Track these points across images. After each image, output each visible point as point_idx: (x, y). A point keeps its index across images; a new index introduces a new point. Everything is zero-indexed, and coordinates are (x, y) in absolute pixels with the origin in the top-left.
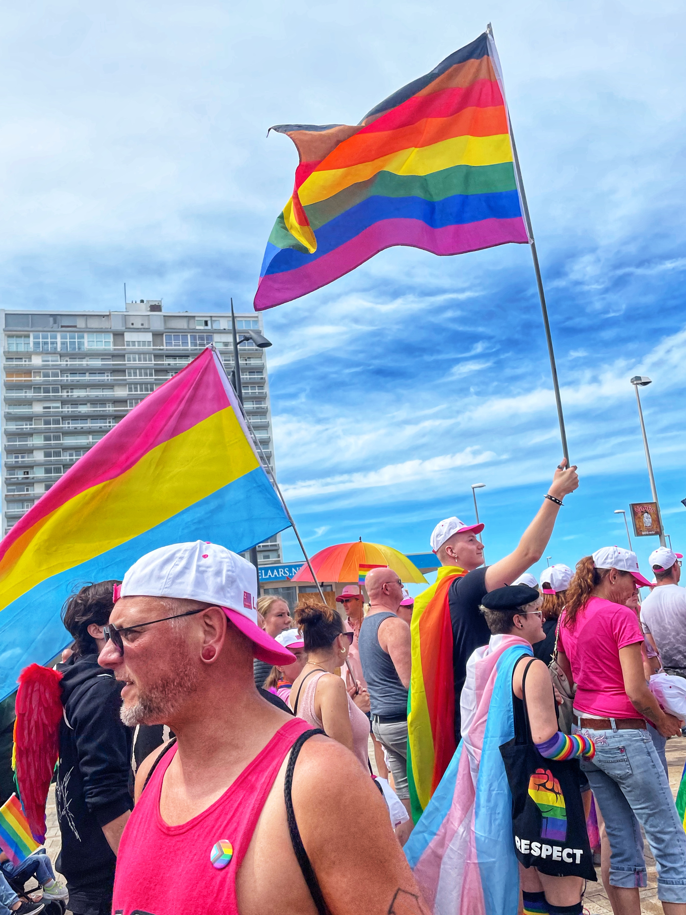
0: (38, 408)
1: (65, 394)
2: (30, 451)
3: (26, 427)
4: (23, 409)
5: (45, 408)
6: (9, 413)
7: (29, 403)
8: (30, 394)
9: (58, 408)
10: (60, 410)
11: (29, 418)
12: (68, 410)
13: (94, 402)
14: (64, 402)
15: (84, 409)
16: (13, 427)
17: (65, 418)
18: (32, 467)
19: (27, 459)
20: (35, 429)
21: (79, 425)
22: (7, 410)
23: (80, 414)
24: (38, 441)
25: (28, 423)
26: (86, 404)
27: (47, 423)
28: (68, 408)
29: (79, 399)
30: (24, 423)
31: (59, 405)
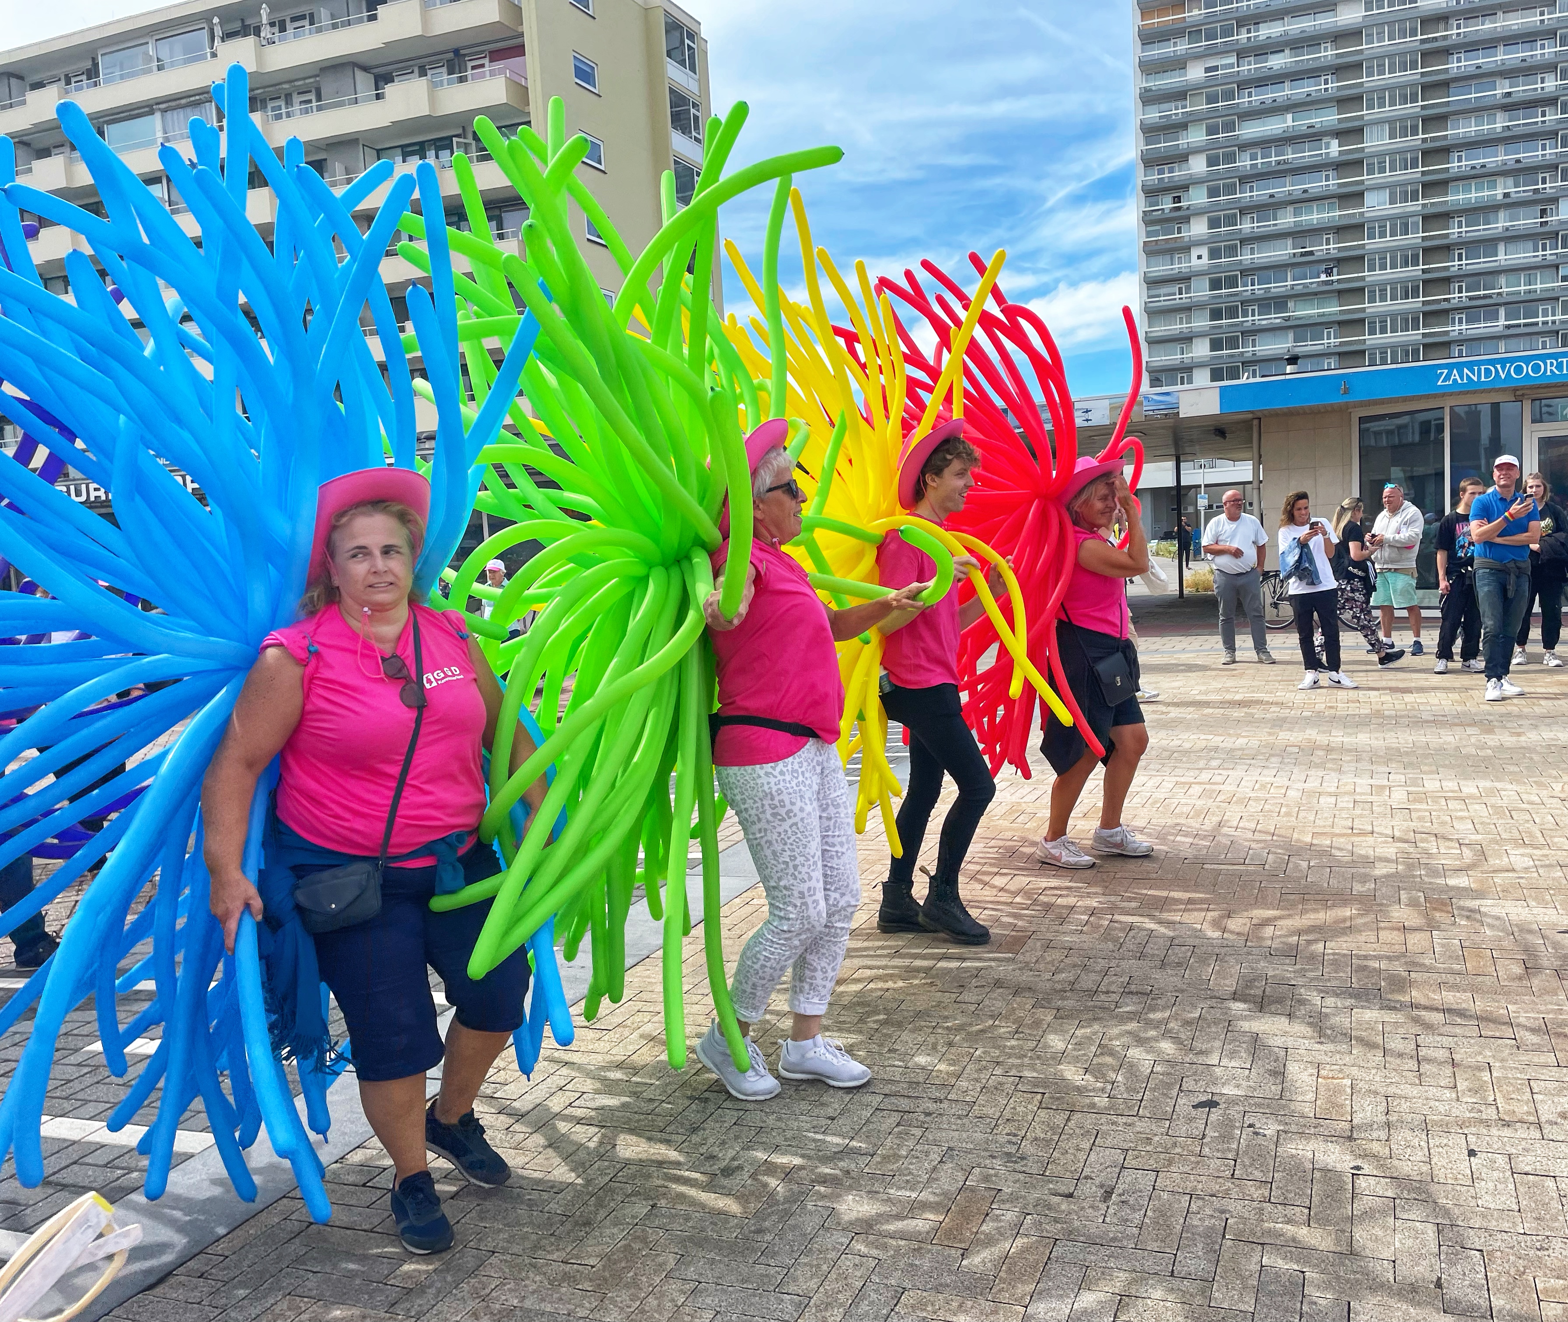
0: (1195, 73)
1: (1244, 36)
2: (1183, 157)
3: (1176, 111)
4: (1171, 78)
5: (1207, 70)
6: (1147, 90)
7: (1179, 64)
8: (1182, 47)
9: (1231, 66)
10: (1236, 69)
11: (1180, 95)
12: (1249, 67)
13: (1296, 44)
14: (1242, 54)
15: (1277, 62)
16: (1154, 115)
17: (1244, 84)
18: (1185, 188)
19: (1179, 173)
20: (1190, 113)
21: (1269, 95)
22: (1145, 85)
23: (1271, 73)
24: (1196, 136)
25: (1179, 104)
26: (1283, 51)
27: (1211, 99)
28: (1249, 64)
29: (1269, 41)
30: (1173, 104)
31: (1233, 60)
